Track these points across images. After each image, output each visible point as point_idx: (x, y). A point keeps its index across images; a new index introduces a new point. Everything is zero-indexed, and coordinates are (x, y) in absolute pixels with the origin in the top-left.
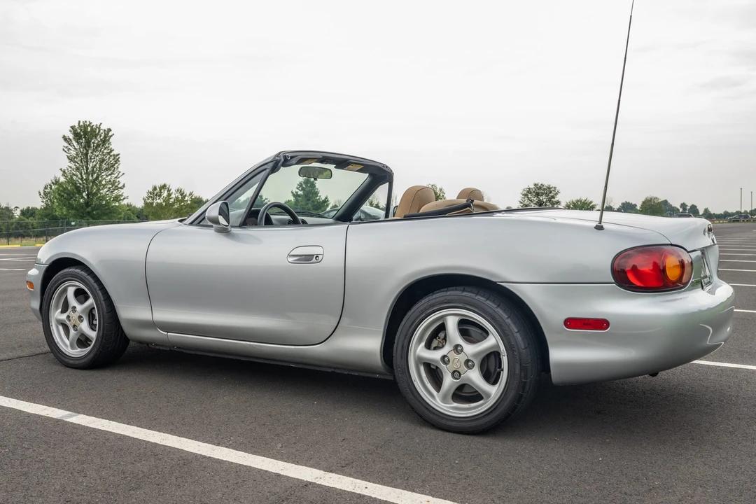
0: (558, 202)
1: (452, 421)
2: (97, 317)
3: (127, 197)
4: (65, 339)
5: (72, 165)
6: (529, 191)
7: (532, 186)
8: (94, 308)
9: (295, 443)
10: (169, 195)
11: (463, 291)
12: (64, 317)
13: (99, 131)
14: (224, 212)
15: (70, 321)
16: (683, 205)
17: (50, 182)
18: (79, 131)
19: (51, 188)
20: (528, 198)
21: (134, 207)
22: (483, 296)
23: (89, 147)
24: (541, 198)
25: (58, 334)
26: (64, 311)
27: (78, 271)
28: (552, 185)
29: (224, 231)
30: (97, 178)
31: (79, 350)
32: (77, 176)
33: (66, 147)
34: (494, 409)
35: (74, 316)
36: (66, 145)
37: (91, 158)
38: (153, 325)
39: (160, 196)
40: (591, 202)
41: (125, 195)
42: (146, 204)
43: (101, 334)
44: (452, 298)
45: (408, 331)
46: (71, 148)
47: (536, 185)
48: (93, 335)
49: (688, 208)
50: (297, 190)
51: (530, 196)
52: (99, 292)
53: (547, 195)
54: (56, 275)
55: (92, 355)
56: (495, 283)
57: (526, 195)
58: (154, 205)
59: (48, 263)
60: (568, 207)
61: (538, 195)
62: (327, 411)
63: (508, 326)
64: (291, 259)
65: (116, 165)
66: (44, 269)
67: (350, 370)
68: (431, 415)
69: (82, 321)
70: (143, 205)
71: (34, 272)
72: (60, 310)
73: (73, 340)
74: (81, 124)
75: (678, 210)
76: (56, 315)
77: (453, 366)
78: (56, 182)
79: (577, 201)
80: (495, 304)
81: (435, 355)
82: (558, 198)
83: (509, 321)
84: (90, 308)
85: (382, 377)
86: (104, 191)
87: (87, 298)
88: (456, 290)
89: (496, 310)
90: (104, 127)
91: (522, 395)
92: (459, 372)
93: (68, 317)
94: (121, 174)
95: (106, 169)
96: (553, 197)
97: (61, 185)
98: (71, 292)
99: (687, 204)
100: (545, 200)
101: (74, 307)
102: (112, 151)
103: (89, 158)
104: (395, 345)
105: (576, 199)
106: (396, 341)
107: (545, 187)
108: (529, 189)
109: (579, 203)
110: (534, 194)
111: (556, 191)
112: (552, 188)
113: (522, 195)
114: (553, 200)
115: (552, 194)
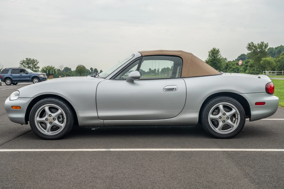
0: (38, 67)
6: (24, 62)
7: (25, 59)
16: (91, 69)
20: (23, 65)
24: (30, 65)
38: (98, 118)
40: (54, 67)
47: (27, 59)
49: (93, 70)
51: (24, 64)
53: (33, 64)
56: (237, 94)
57: (22, 64)
61: (28, 64)
64: (164, 90)
75: (89, 71)
79: (48, 67)
82: (38, 65)
96: (36, 65)
99: (93, 68)
100: (32, 66)
105: (47, 66)
107: (31, 60)
108: (24, 61)
109: (48, 68)
110: (26, 63)
111: (37, 62)
112: (35, 60)
113: (20, 64)
114: (36, 66)
115: (35, 63)
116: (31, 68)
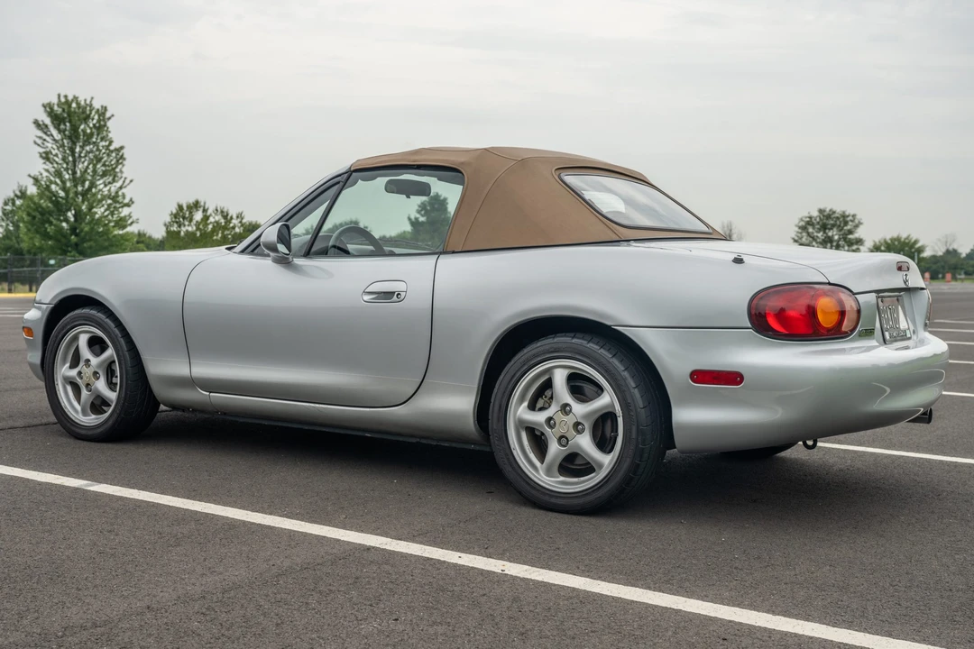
0: (859, 241)
1: (557, 497)
2: (118, 374)
3: (137, 221)
4: (75, 404)
5: (49, 166)
6: (810, 222)
7: (815, 214)
8: (114, 362)
9: (362, 516)
10: (206, 218)
11: (573, 338)
12: (74, 373)
13: (91, 111)
14: (285, 237)
15: (81, 378)
17: (12, 195)
18: (60, 110)
19: (14, 204)
20: (808, 234)
21: (150, 238)
22: (597, 344)
23: (78, 138)
24: (830, 234)
25: (65, 396)
26: (73, 366)
27: (93, 312)
28: (850, 211)
29: (284, 261)
30: (90, 189)
31: (94, 416)
32: (57, 185)
33: (40, 138)
34: (606, 482)
35: (88, 372)
36: (40, 133)
37: (80, 156)
38: (192, 382)
39: (191, 221)
40: (916, 242)
41: (134, 218)
42: (168, 232)
43: (123, 396)
44: (560, 345)
45: (507, 387)
46: (47, 138)
47: (821, 211)
48: (112, 396)
50: (418, 216)
51: (811, 230)
52: (122, 341)
53: (840, 228)
54: (64, 319)
55: (110, 422)
56: (609, 327)
57: (804, 228)
58: (182, 234)
59: (54, 302)
60: (876, 249)
61: (824, 228)
62: (407, 490)
63: (625, 379)
64: (367, 298)
65: (120, 166)
66: (48, 310)
67: (438, 440)
68: (534, 492)
69: (98, 379)
70: (164, 234)
71: (33, 314)
72: (68, 365)
73: (85, 403)
74: (63, 100)
76: (64, 371)
77: (559, 430)
78: (23, 195)
79: (892, 240)
80: (611, 353)
81: (539, 418)
82: (859, 234)
83: (626, 374)
84: (109, 361)
85: (478, 448)
86: (99, 211)
87: (104, 348)
88: (565, 336)
89: (611, 360)
90: (97, 105)
91: (639, 465)
92: (567, 438)
93: (80, 373)
94: (127, 181)
95: (104, 174)
96: (850, 232)
97: (31, 198)
98: (83, 340)
100: (836, 237)
101: (88, 361)
102: (111, 142)
103: (77, 155)
104: (492, 404)
105: (890, 237)
106: (492, 401)
107: (836, 215)
108: (810, 218)
109: (896, 243)
110: (818, 226)
111: (857, 221)
112: (848, 216)
113: (797, 229)
114: (850, 236)
115: (849, 227)
116: (835, 244)
